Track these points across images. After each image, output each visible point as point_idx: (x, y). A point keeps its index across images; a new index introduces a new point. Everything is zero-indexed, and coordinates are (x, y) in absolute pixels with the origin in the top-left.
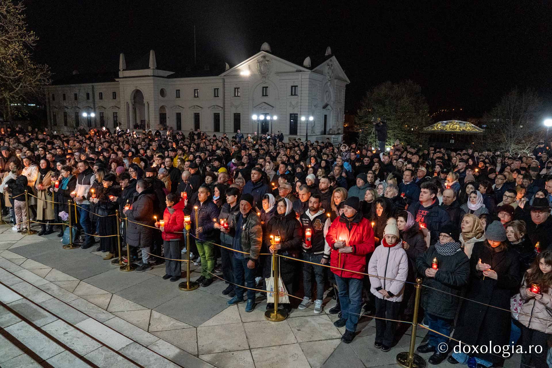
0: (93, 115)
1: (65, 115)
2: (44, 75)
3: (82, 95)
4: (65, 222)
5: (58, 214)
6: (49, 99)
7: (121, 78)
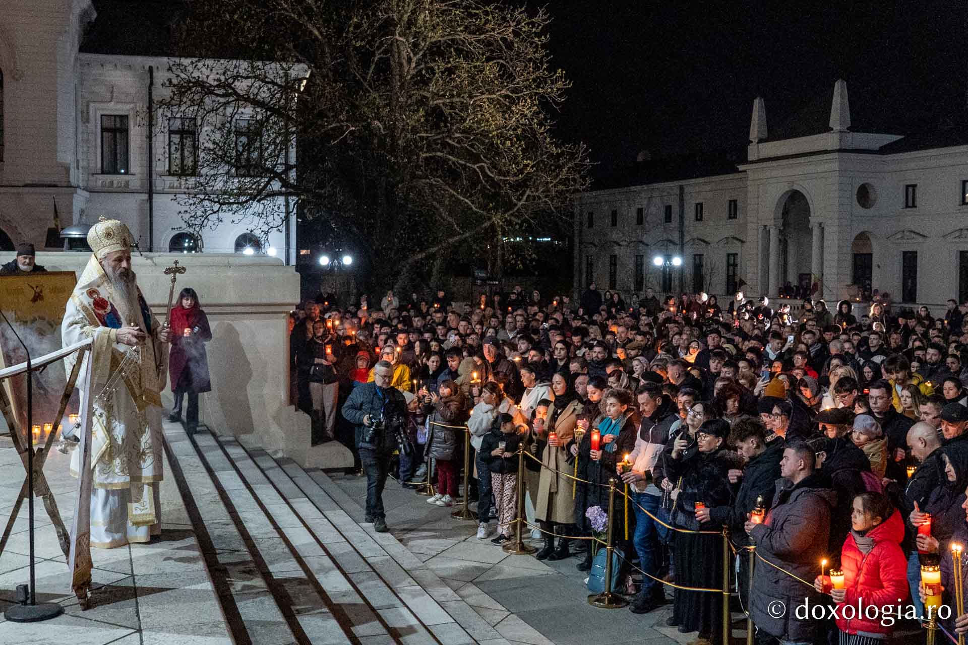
0: (677, 261)
1: (614, 261)
2: (575, 169)
3: (655, 212)
4: (598, 535)
5: (585, 511)
6: (581, 223)
7: (753, 162)
